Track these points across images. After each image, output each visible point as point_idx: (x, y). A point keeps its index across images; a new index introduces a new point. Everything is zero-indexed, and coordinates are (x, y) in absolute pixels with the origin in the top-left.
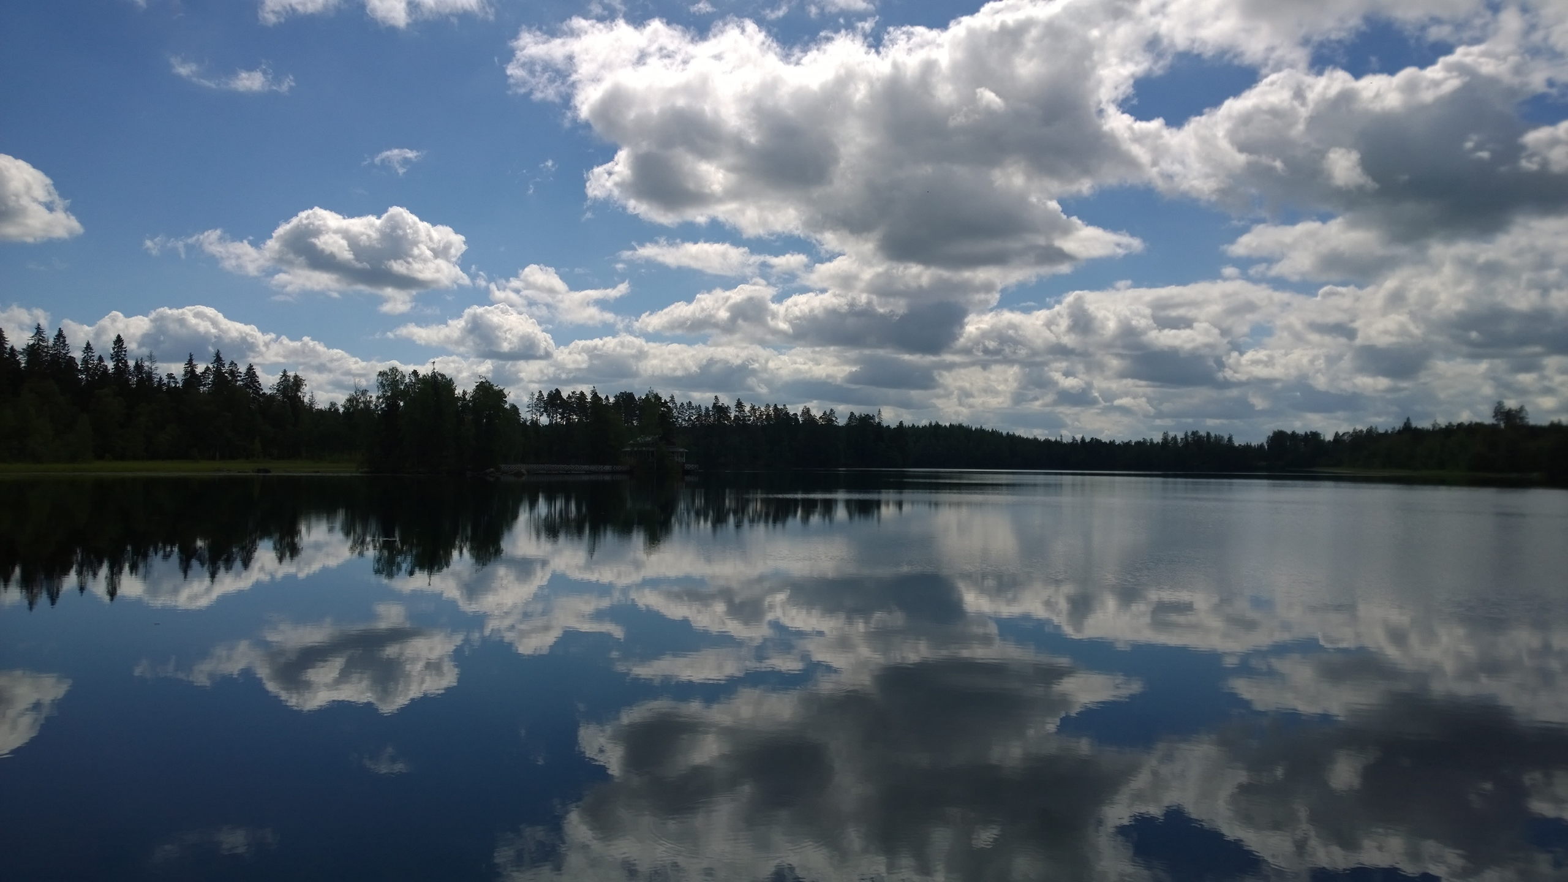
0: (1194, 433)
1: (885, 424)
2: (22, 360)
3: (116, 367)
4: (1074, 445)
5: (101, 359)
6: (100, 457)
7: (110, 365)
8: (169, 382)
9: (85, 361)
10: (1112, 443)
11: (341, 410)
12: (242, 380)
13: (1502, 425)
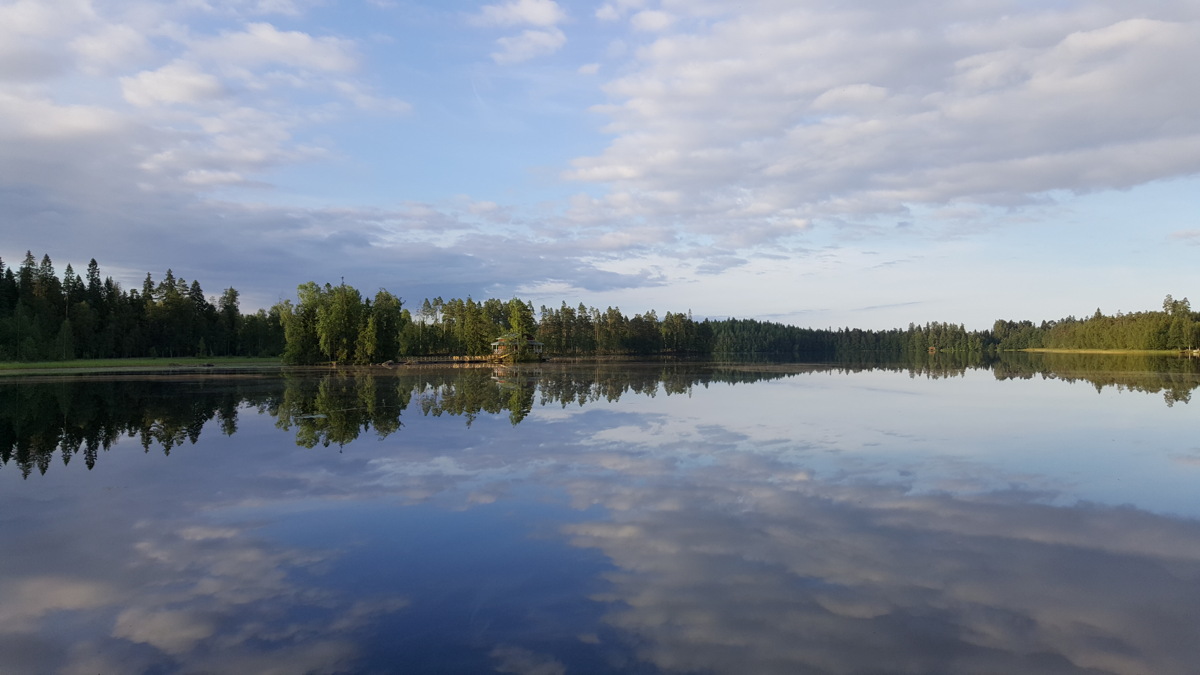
0: (934, 324)
1: (694, 320)
2: (17, 279)
3: (91, 284)
4: (839, 335)
5: (79, 278)
6: (80, 356)
7: (86, 283)
8: (132, 296)
9: (67, 280)
10: (870, 332)
11: (268, 315)
12: (189, 294)
13: (1170, 313)
